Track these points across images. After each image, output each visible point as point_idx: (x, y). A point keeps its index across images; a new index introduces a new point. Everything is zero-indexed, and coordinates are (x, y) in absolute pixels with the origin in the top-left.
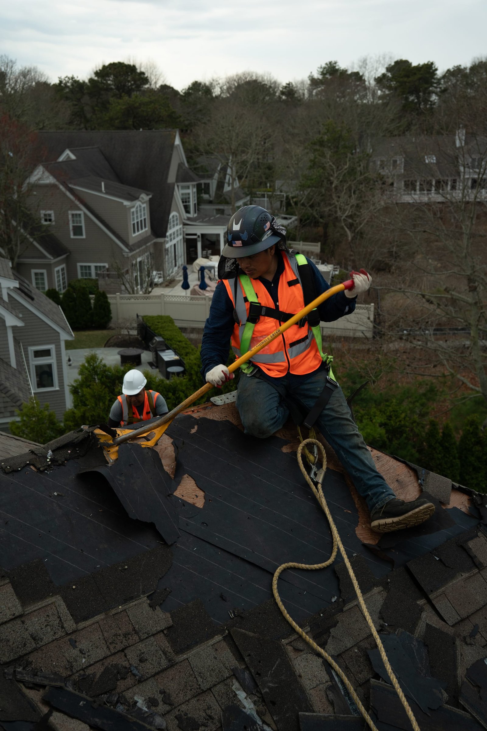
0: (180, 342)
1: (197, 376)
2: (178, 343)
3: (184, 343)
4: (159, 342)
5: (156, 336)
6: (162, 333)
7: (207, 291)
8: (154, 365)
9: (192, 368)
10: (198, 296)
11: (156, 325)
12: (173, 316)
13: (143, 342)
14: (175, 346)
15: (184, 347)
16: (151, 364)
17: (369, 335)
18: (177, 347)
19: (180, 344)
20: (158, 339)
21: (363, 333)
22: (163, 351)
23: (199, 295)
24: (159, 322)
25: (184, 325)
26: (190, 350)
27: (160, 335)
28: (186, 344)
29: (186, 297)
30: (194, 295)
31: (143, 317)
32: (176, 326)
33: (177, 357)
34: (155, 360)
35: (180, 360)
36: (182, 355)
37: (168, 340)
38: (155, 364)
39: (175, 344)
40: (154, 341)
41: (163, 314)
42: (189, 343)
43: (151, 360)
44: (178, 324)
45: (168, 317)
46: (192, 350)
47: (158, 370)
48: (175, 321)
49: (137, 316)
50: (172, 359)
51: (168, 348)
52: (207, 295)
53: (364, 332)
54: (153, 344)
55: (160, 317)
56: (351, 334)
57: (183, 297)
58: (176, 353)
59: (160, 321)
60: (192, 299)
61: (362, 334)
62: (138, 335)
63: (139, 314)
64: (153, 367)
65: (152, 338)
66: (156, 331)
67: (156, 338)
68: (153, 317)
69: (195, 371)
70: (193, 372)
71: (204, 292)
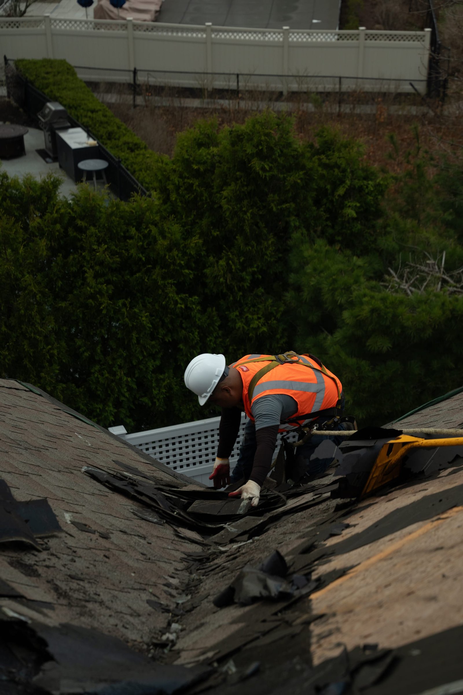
0: (93, 111)
1: (178, 194)
2: (89, 114)
3: (100, 113)
4: (56, 112)
5: (49, 101)
6: (58, 94)
7: (126, 9)
8: (49, 157)
9: (168, 179)
10: (109, 21)
11: (44, 78)
12: (72, 61)
13: (21, 110)
14: (85, 120)
15: (101, 123)
16: (43, 154)
17: (422, 88)
18: (90, 123)
19: (94, 115)
20: (52, 106)
21: (411, 85)
22: (65, 129)
23: (112, 18)
24: (47, 73)
25: (94, 77)
26: (115, 128)
27: (55, 99)
28: (105, 116)
29: (86, 22)
30: (100, 18)
31: (18, 62)
32: (81, 81)
33: (92, 142)
34: (50, 145)
35: (99, 146)
36: (101, 137)
37: (70, 108)
38: (51, 154)
39: (86, 116)
40: (47, 111)
41: (51, 57)
42: (110, 113)
43: (42, 146)
44: (83, 76)
45: (63, 62)
46: (119, 128)
47: (57, 165)
48: (76, 70)
49: (6, 60)
50: (85, 145)
51: (74, 125)
52: (129, 18)
53: (413, 83)
54: (44, 117)
55: (48, 63)
56: (392, 88)
57: (81, 22)
58: (90, 134)
59: (50, 70)
60: (97, 26)
61: (410, 87)
62: (9, 96)
63: (8, 57)
64: (48, 159)
65: (43, 105)
66: (46, 91)
67: (49, 104)
68: (35, 62)
69: (174, 184)
70: (170, 187)
71: (123, 14)
